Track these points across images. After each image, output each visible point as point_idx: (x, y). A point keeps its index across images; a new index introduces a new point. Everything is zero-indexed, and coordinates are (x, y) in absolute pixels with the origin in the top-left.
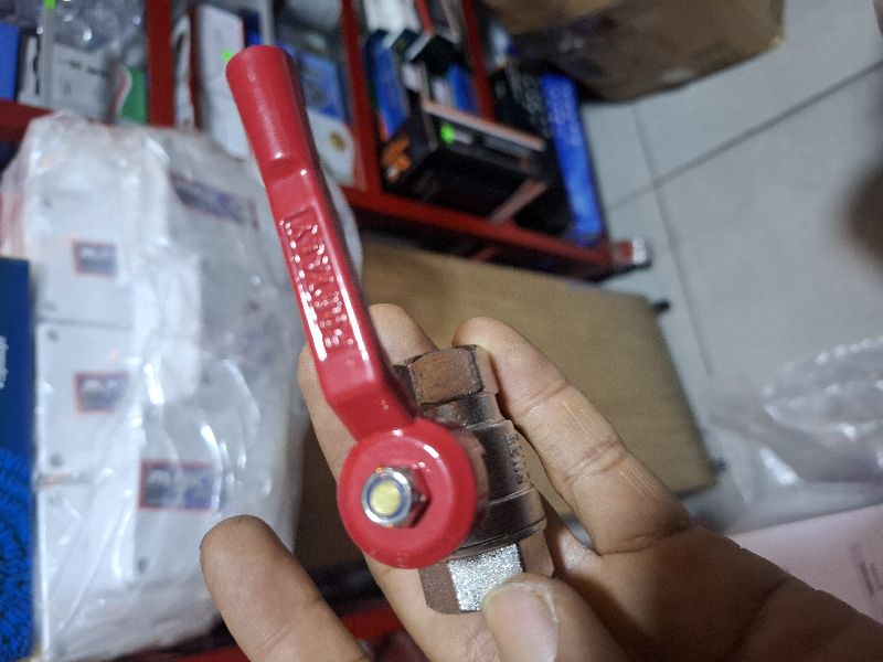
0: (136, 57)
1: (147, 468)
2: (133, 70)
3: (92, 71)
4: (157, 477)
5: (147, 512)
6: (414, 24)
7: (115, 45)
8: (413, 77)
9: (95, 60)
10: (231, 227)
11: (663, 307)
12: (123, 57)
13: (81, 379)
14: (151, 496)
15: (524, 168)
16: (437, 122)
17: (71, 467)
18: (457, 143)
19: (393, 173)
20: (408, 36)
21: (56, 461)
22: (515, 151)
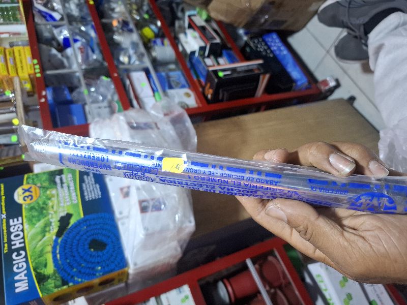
0: (116, 97)
1: (141, 202)
2: (117, 102)
3: (105, 107)
4: (144, 204)
5: (144, 214)
6: (203, 44)
7: (109, 97)
8: (209, 61)
9: (105, 104)
10: (150, 131)
11: (352, 99)
12: (113, 99)
13: (122, 189)
14: (144, 209)
15: (256, 72)
16: (216, 72)
17: (125, 213)
18: (225, 75)
19: (209, 96)
20: (202, 49)
21: (121, 213)
22: (250, 68)
